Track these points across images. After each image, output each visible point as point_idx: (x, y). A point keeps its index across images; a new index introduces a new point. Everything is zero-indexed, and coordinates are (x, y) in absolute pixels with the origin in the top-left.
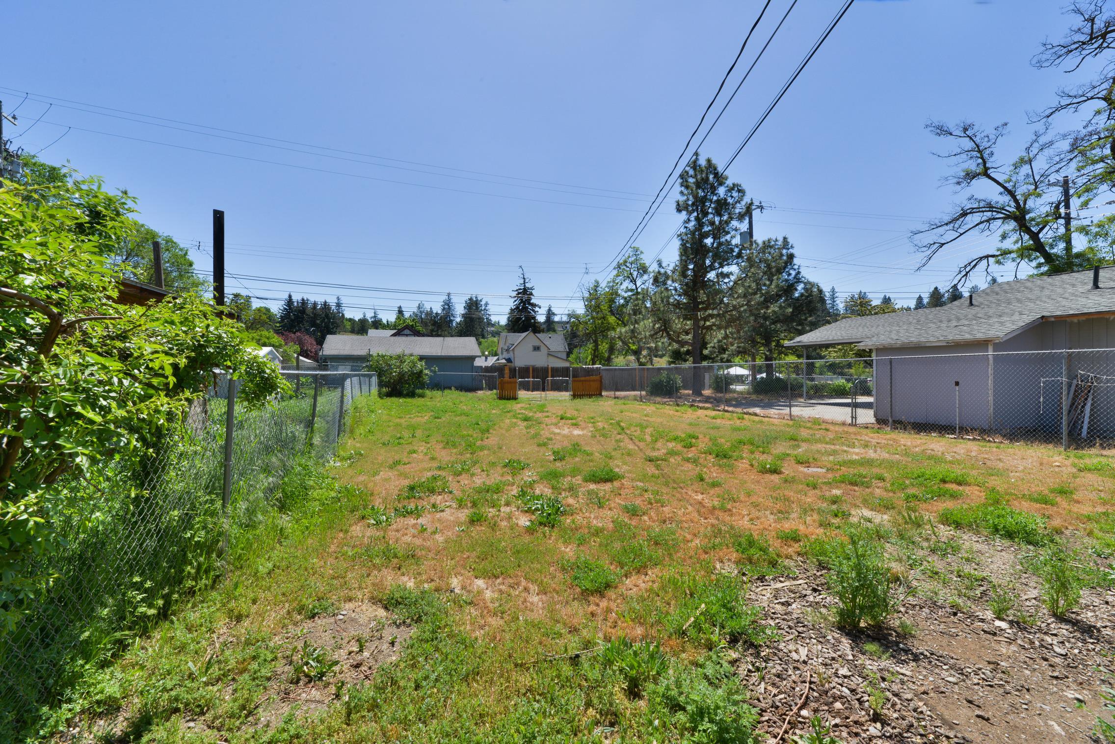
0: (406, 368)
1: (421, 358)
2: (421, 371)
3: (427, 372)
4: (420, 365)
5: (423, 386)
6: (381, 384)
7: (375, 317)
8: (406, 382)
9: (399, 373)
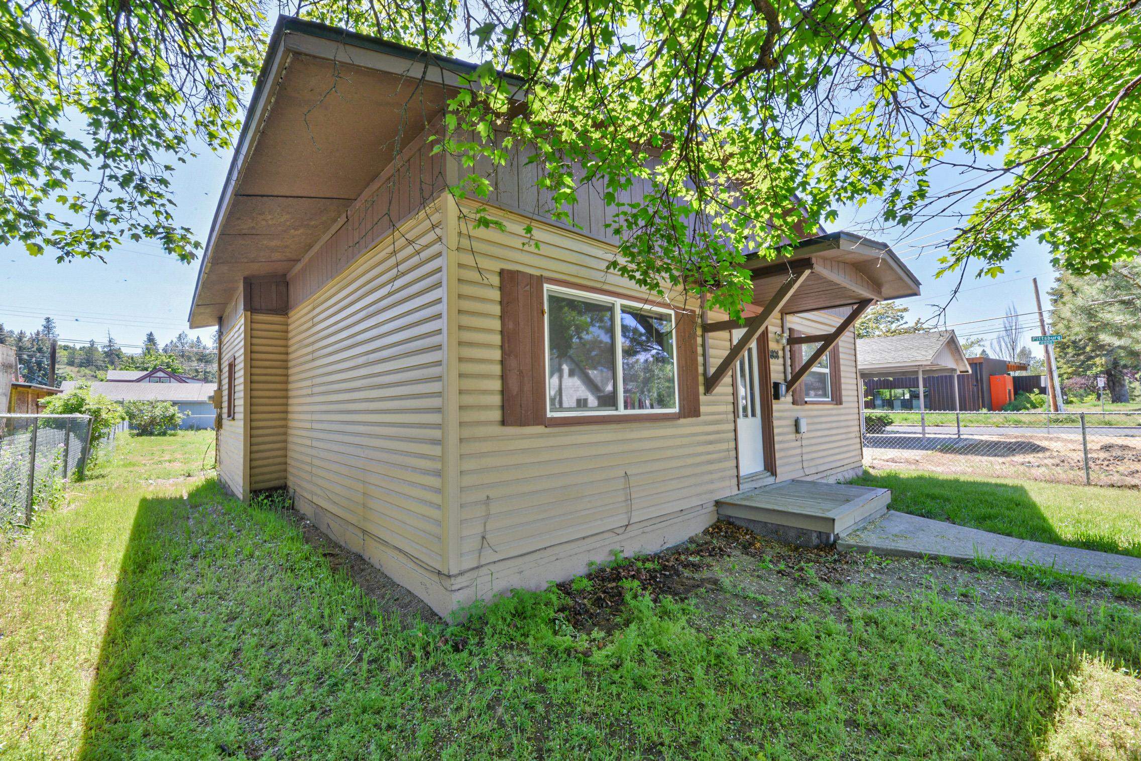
0: (158, 412)
1: (174, 403)
2: (174, 415)
3: (179, 415)
4: (172, 410)
5: (175, 427)
6: (131, 427)
7: (110, 346)
8: (158, 424)
9: (151, 416)
